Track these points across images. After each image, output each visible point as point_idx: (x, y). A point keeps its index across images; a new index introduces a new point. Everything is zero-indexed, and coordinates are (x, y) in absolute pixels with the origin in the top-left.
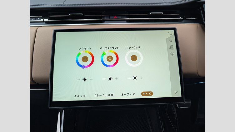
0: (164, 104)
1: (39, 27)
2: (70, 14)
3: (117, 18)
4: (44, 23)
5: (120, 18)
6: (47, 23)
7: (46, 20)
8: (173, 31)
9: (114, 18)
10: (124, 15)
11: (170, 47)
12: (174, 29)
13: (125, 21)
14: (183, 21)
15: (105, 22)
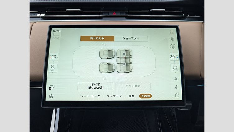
0: (164, 108)
1: (35, 22)
2: (67, 10)
3: (116, 14)
4: (41, 18)
5: (119, 14)
6: (43, 18)
7: (43, 15)
8: (176, 29)
9: (113, 14)
10: (124, 12)
11: (171, 46)
12: (177, 27)
13: (125, 18)
14: (187, 19)
15: (104, 18)
